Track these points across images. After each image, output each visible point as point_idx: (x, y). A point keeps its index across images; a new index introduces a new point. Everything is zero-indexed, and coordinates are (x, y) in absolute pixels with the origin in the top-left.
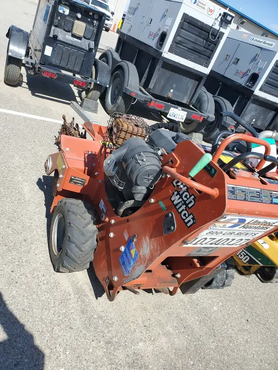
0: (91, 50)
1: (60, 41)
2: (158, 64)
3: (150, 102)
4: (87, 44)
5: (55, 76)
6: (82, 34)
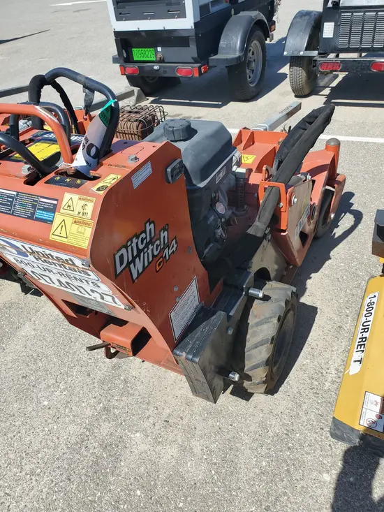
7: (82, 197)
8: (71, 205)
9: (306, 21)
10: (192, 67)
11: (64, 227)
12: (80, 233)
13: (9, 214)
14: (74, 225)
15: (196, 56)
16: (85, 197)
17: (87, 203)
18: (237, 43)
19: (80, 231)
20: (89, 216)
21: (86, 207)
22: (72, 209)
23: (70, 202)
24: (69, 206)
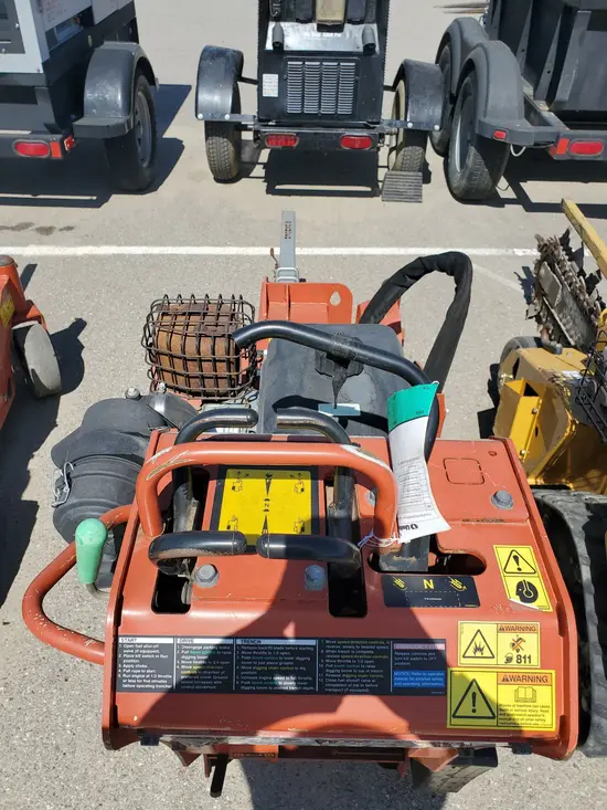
0: (369, 48)
1: (293, 53)
2: (576, 24)
3: (555, 143)
4: (359, 36)
5: (295, 140)
6: (339, 17)
7: (505, 623)
8: (483, 644)
9: (223, 66)
10: (49, 141)
11: (479, 696)
12: (525, 700)
13: (314, 692)
14: (502, 688)
15: (51, 120)
16: (512, 623)
17: (521, 636)
18: (116, 97)
19: (521, 695)
20: (535, 661)
21: (522, 645)
22: (486, 653)
23: (479, 639)
24: (478, 649)
